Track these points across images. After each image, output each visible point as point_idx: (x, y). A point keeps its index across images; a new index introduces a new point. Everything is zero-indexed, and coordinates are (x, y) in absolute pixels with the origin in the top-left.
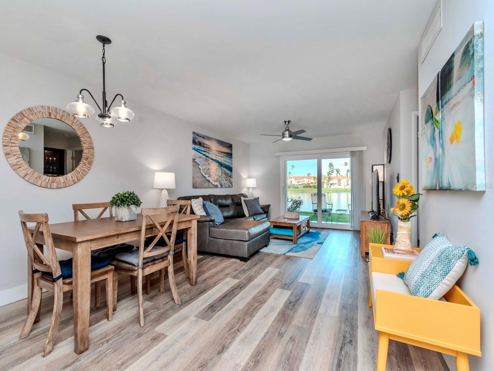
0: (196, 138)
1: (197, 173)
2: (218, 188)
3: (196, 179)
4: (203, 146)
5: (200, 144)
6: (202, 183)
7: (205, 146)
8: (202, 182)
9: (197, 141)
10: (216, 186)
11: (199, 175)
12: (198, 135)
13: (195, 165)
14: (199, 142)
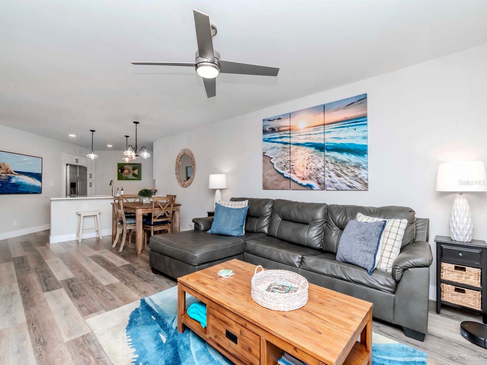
0: (266, 126)
1: (268, 170)
2: (313, 190)
3: (267, 177)
4: (279, 131)
5: (273, 130)
6: (277, 183)
7: (283, 129)
8: (277, 180)
9: (267, 129)
10: (310, 187)
11: (271, 171)
12: (271, 120)
13: (266, 160)
14: (271, 128)
